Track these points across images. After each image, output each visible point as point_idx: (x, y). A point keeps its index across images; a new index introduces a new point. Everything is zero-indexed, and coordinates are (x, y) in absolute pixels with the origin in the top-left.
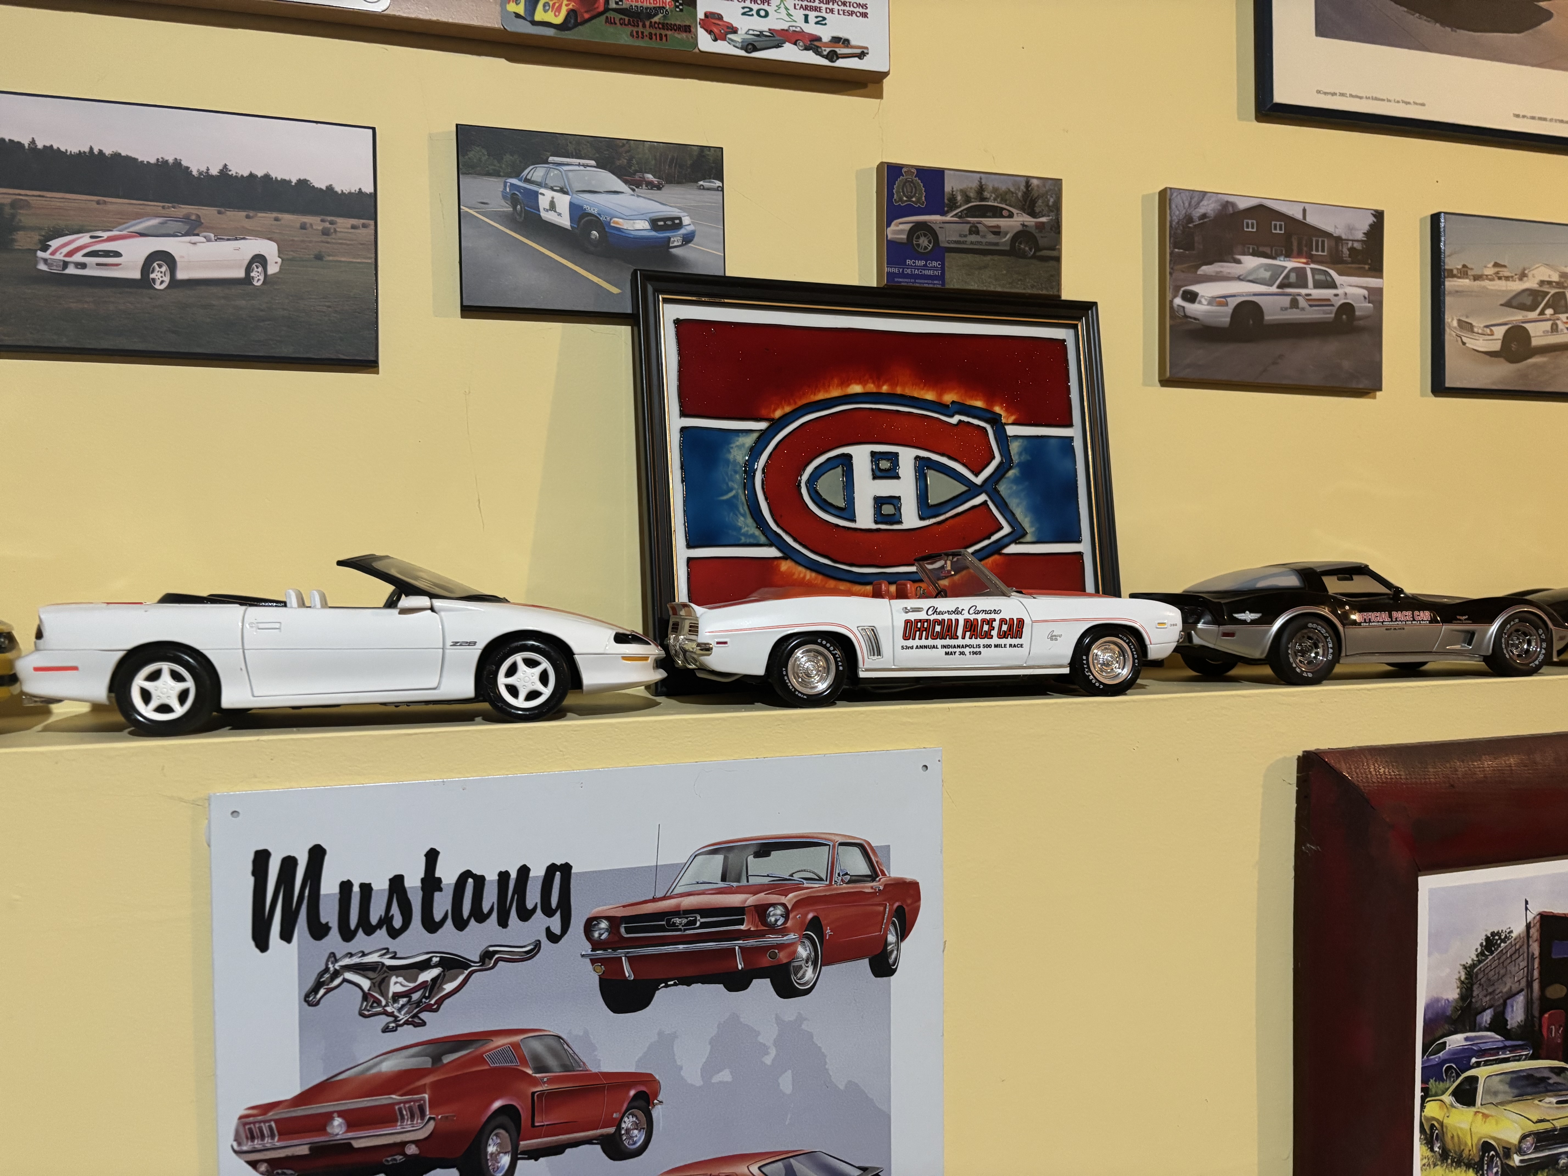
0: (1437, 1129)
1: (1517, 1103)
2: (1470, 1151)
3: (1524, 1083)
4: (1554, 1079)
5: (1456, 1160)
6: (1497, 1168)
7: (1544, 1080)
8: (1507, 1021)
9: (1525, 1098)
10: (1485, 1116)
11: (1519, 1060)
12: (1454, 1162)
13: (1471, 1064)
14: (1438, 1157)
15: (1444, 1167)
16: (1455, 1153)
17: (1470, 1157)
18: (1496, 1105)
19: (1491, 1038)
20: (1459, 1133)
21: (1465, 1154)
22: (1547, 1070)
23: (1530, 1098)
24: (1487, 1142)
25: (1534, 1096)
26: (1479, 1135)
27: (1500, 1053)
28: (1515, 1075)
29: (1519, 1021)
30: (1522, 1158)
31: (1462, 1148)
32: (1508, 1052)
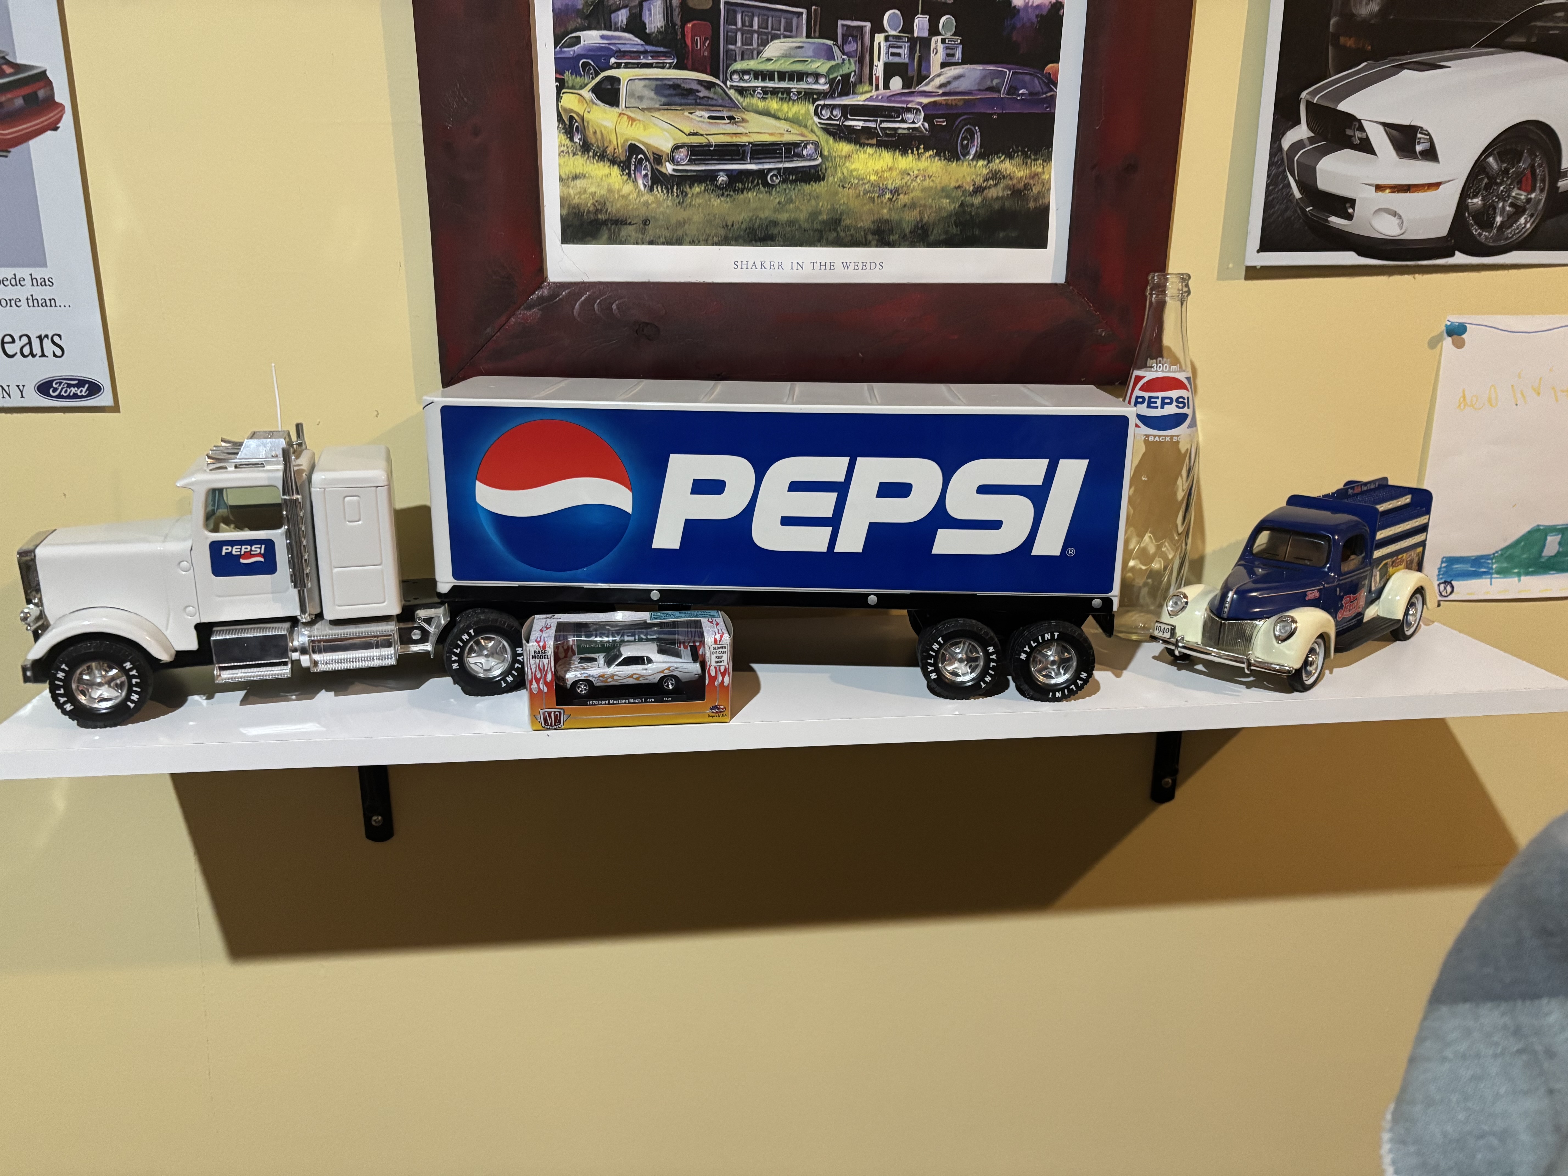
0: (576, 121)
1: (666, 112)
2: (615, 149)
3: (671, 91)
4: (703, 93)
5: (598, 154)
6: (647, 171)
7: (691, 92)
8: (645, 24)
9: (673, 107)
10: (632, 120)
11: (663, 68)
12: (596, 155)
13: (610, 64)
14: (579, 148)
15: (585, 158)
16: (598, 147)
17: (615, 155)
18: (643, 110)
19: (630, 40)
20: (603, 131)
21: (610, 150)
22: (696, 82)
23: (679, 109)
24: (635, 144)
25: (684, 107)
26: (625, 137)
27: (642, 57)
28: (659, 83)
29: (659, 27)
30: (676, 167)
31: (606, 145)
32: (650, 58)
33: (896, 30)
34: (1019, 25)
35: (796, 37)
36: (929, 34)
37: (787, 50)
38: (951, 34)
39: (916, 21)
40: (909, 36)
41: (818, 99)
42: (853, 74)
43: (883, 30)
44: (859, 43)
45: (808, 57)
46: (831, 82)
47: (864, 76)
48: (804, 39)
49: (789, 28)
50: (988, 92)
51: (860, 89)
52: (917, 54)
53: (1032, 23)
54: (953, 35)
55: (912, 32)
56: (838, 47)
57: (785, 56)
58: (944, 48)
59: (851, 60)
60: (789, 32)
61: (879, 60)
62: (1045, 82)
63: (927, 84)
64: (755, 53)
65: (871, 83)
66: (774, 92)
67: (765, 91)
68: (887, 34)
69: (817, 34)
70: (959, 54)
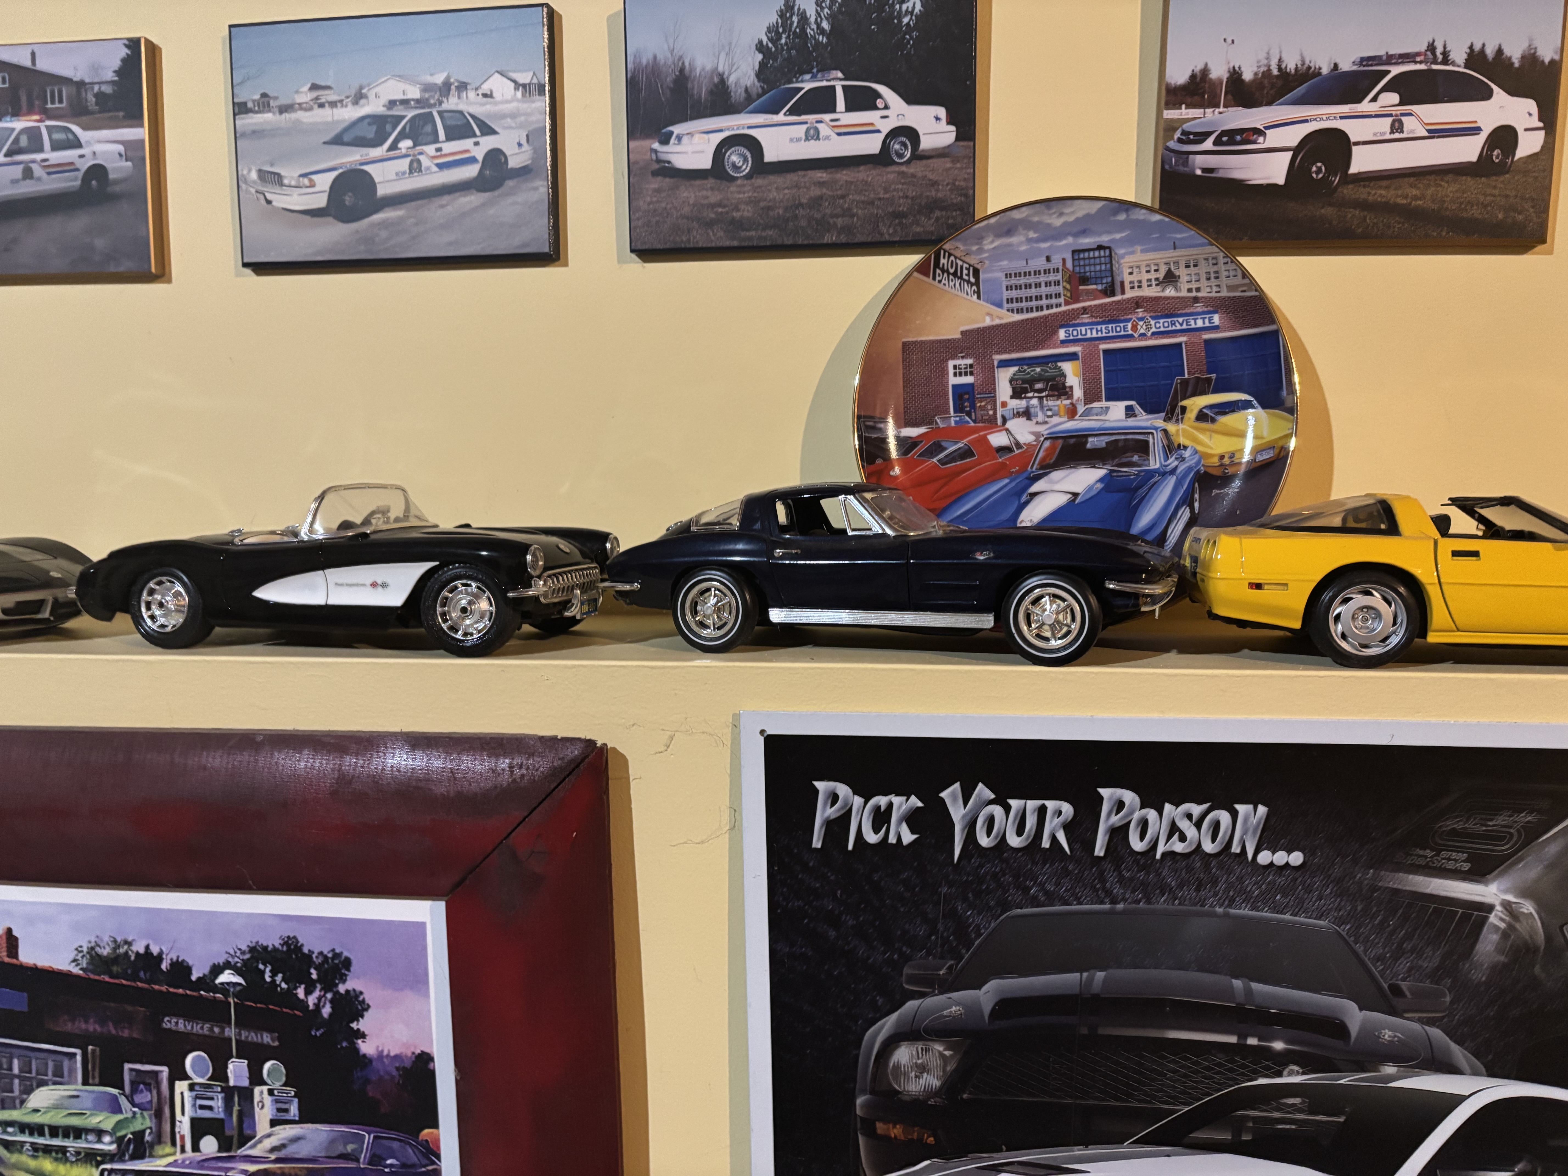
33: (203, 1077)
34: (374, 1078)
35: (68, 1083)
36: (251, 1083)
37: (57, 1100)
38: (281, 1083)
39: (231, 1066)
40: (223, 1085)
41: (102, 1162)
42: (148, 1131)
43: (185, 1077)
44: (155, 1092)
45: (86, 1109)
46: (120, 1141)
47: (163, 1135)
48: (80, 1087)
49: (58, 1072)
50: (341, 1161)
51: (159, 1150)
52: (236, 1108)
53: (393, 1077)
54: (284, 1085)
55: (226, 1079)
56: (126, 1097)
57: (56, 1107)
58: (272, 1101)
59: (145, 1113)
60: (59, 1077)
61: (183, 1113)
62: (421, 1152)
63: (254, 1146)
64: (18, 1102)
65: (174, 1144)
66: (47, 1150)
67: (36, 1148)
68: (191, 1082)
69: (97, 1081)
70: (294, 1110)
